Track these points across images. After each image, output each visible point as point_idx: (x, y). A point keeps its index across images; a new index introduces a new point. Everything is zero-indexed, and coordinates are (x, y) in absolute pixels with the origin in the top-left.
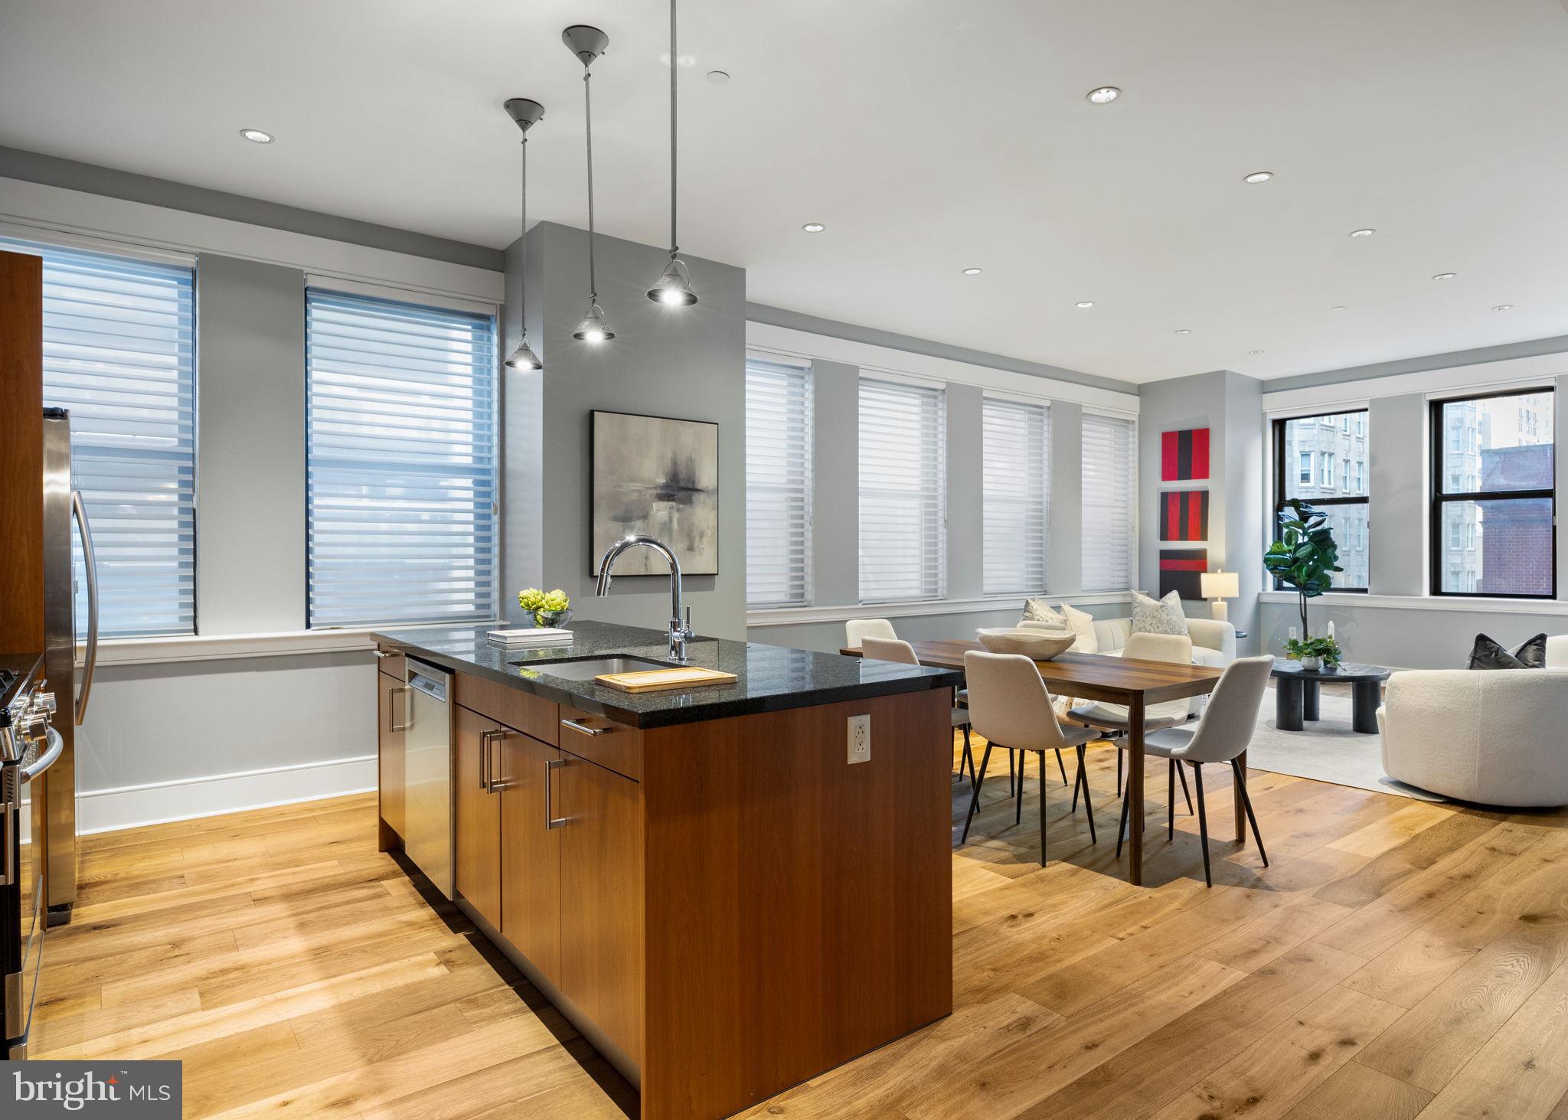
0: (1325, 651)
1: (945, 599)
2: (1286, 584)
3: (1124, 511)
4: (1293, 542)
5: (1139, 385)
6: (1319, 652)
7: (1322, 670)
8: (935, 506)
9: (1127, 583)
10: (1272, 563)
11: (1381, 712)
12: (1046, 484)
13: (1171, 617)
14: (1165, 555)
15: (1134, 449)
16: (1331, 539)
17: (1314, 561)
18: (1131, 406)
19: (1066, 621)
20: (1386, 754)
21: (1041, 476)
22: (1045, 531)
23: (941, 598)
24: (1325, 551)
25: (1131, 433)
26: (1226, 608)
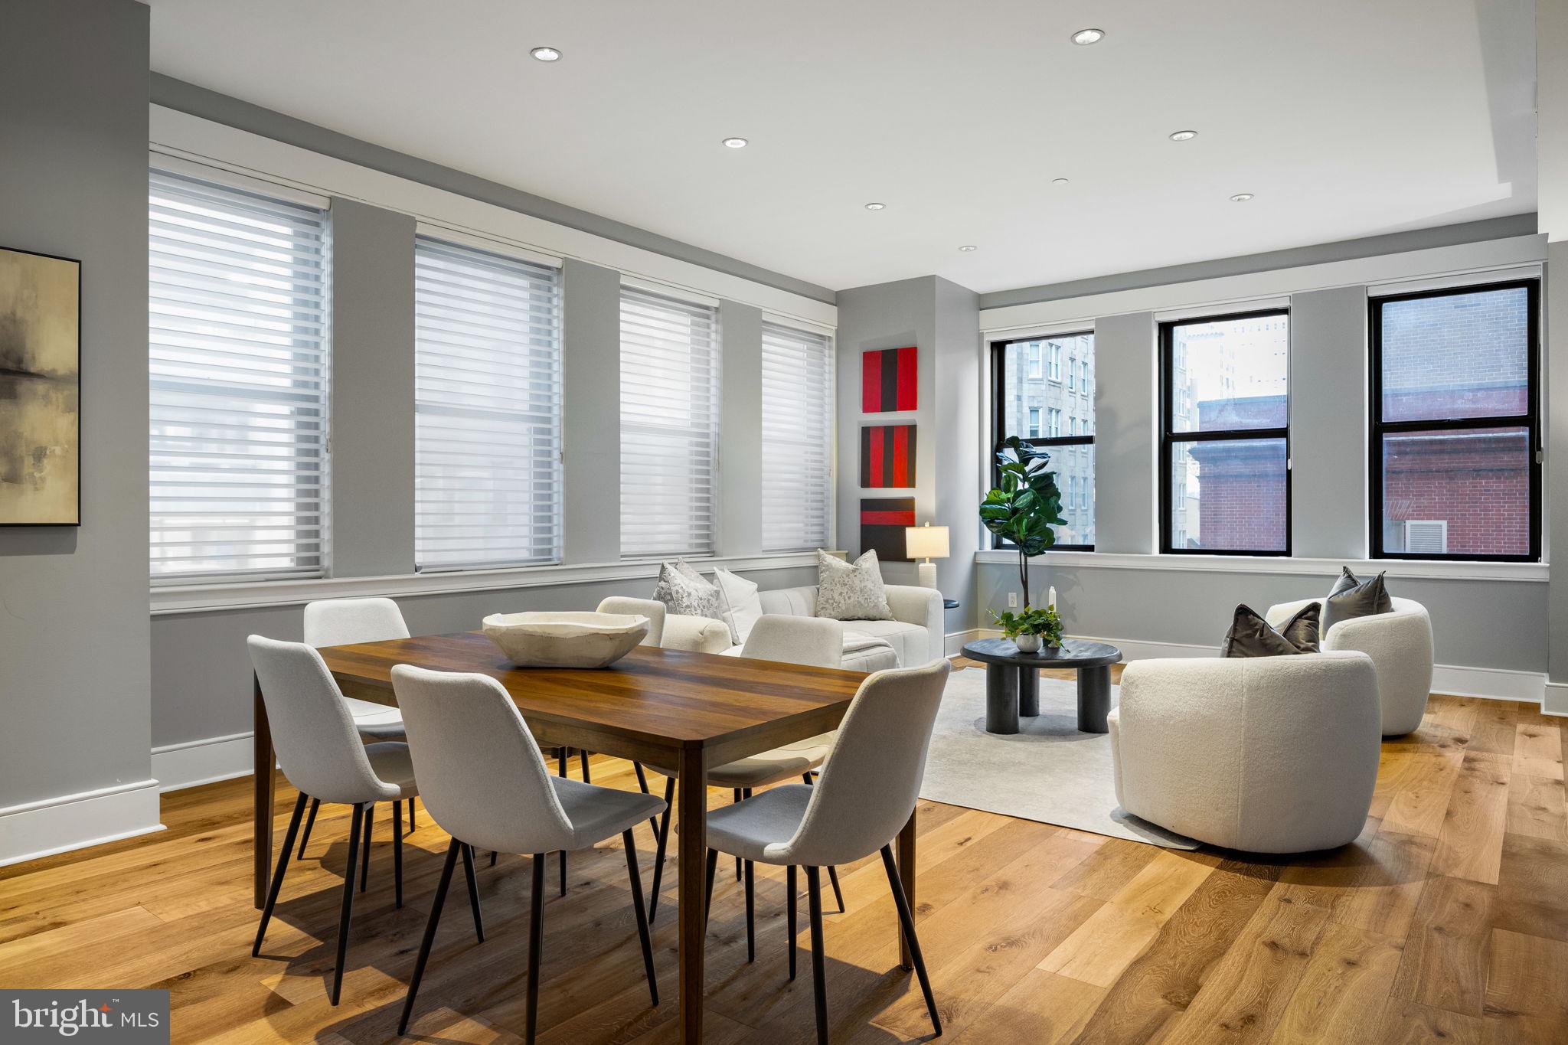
0: (1045, 626)
1: (561, 564)
2: (1006, 541)
3: (818, 450)
4: (1012, 489)
5: (836, 292)
6: (1037, 629)
7: (1041, 651)
8: (549, 432)
9: (823, 540)
10: (988, 517)
11: (1113, 719)
12: (714, 410)
13: (866, 583)
14: (867, 505)
15: (830, 373)
16: (1054, 485)
17: (1036, 512)
18: (826, 319)
19: (717, 592)
20: (1121, 778)
21: (708, 399)
22: (712, 473)
23: (556, 562)
24: (1047, 499)
25: (827, 352)
26: (935, 571)
